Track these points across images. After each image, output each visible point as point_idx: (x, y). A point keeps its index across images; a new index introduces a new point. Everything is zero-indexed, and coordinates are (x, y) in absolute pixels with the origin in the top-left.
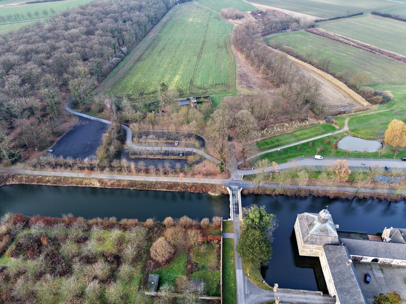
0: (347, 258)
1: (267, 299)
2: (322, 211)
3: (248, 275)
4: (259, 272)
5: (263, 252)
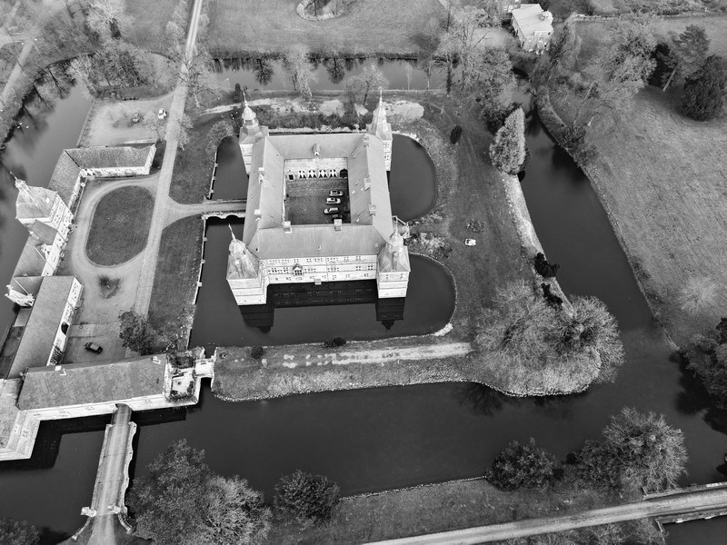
0: (52, 372)
1: (109, 529)
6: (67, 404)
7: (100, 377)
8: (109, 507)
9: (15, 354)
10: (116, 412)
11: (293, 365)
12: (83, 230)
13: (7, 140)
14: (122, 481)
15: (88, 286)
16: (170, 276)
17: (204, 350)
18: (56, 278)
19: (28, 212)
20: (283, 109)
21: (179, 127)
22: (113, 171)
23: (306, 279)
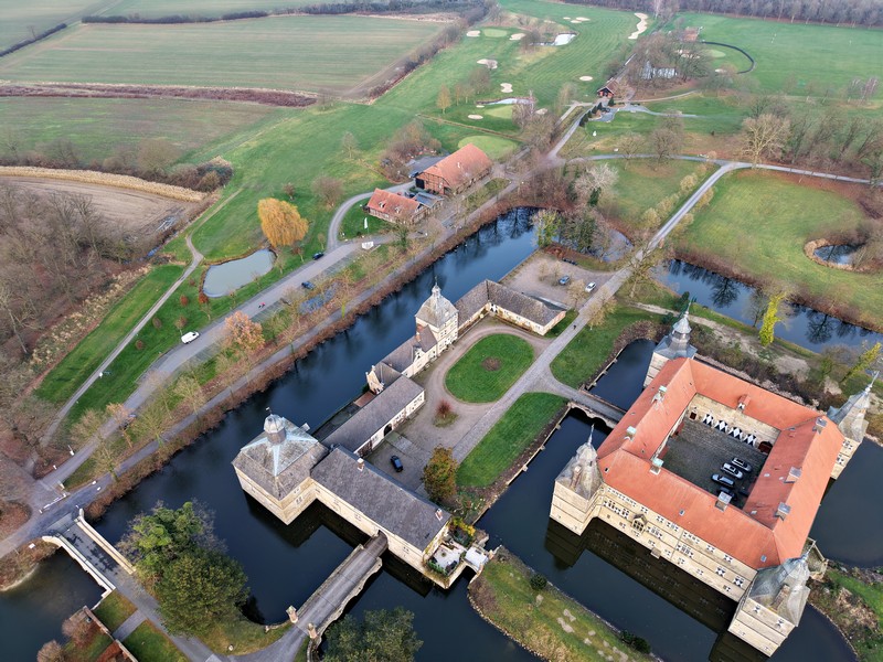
0: (353, 461)
1: (295, 647)
2: (267, 422)
3: (231, 648)
4: (246, 623)
5: (224, 583)
6: (345, 499)
7: (384, 494)
8: (310, 625)
9: (339, 426)
10: (376, 538)
11: (568, 628)
12: (457, 354)
13: (449, 252)
14: (335, 609)
15: (428, 405)
16: (502, 442)
17: (487, 538)
18: (410, 381)
19: (426, 314)
20: (726, 340)
21: (600, 306)
22: (514, 316)
23: (643, 539)
